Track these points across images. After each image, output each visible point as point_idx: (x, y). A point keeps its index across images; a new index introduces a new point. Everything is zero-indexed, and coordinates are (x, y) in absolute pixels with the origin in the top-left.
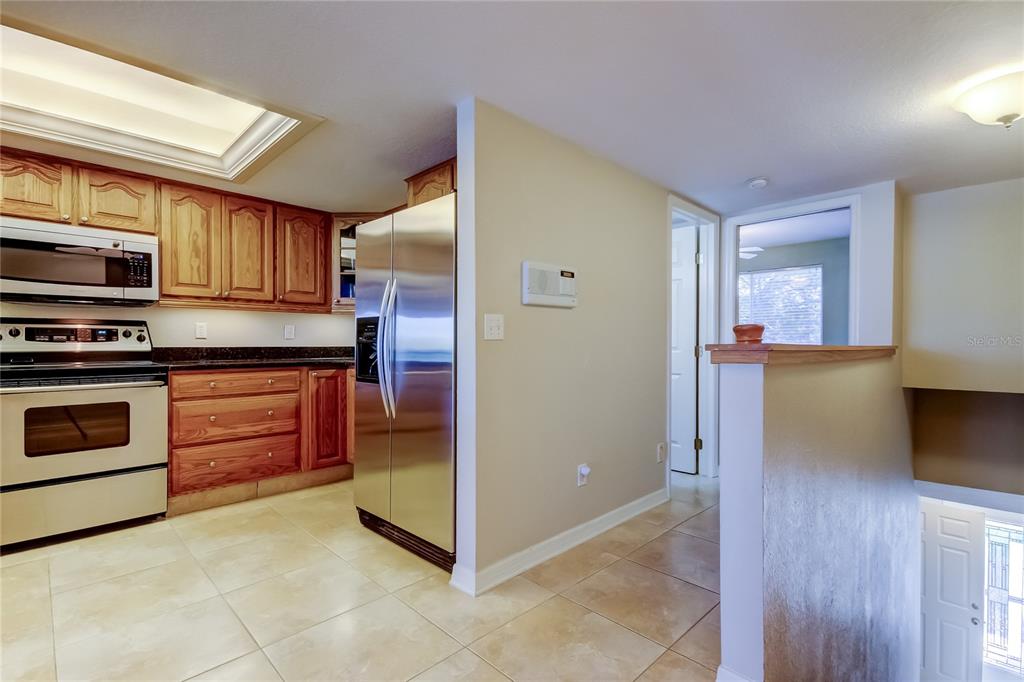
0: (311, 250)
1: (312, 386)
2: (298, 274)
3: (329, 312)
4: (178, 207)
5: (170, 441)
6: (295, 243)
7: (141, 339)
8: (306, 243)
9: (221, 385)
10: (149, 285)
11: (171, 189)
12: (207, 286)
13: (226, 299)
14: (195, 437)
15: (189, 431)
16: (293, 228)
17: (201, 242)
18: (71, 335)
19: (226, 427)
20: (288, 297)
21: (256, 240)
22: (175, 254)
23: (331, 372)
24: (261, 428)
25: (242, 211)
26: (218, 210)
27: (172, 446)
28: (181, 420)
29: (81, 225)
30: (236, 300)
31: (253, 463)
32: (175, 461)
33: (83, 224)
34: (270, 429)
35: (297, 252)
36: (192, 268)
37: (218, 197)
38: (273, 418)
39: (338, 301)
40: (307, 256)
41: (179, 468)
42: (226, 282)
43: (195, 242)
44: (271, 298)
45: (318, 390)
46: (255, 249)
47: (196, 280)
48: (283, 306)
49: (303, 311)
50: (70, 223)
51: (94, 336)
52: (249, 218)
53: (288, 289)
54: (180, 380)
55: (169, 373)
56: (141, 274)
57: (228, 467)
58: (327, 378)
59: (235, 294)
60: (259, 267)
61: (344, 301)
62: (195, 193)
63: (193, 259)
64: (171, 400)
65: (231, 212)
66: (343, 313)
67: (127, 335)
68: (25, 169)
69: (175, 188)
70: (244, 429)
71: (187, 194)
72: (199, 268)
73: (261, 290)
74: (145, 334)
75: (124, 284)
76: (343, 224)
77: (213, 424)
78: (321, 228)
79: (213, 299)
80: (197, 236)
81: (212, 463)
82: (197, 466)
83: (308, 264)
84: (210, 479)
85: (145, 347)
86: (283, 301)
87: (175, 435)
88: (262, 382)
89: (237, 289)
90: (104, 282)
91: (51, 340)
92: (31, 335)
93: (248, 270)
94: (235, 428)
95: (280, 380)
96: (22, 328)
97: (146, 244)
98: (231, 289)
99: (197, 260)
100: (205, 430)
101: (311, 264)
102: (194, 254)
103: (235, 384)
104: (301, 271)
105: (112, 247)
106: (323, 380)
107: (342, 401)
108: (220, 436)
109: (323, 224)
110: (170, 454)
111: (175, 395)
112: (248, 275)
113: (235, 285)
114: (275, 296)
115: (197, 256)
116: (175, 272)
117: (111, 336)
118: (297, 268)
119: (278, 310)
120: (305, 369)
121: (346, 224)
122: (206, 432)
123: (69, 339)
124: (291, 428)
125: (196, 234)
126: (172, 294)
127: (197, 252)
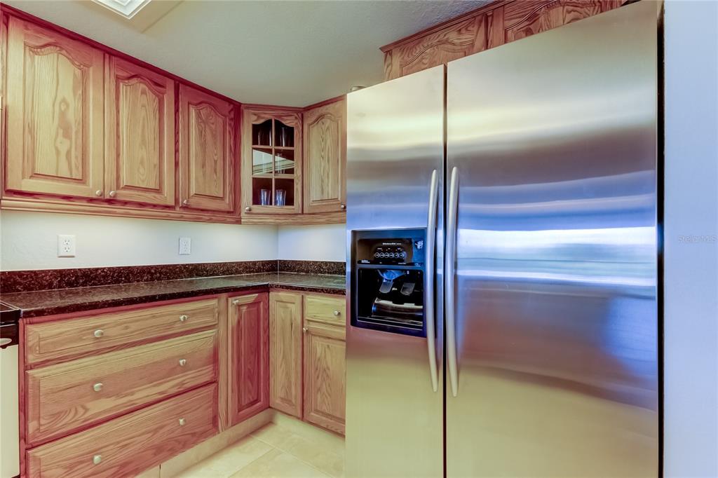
0: (219, 145)
1: (233, 317)
2: (204, 174)
3: (238, 222)
4: (36, 57)
5: (23, 437)
6: (201, 134)
8: (214, 136)
9: (110, 332)
11: (26, 27)
12: (81, 181)
13: (111, 201)
15: (57, 414)
16: (199, 115)
17: (73, 115)
19: (118, 395)
20: (194, 202)
21: (153, 124)
23: (251, 297)
24: (169, 386)
25: (134, 81)
26: (99, 74)
27: (26, 445)
28: (42, 399)
30: (125, 203)
31: (157, 439)
32: (32, 470)
34: (182, 384)
35: (203, 145)
36: (58, 152)
37: (100, 54)
38: (185, 368)
39: (250, 210)
40: (216, 153)
42: (110, 178)
43: (63, 115)
44: (173, 204)
45: (239, 322)
46: (151, 135)
47: (64, 172)
48: (187, 214)
49: (210, 221)
52: (143, 92)
53: (193, 191)
54: (42, 332)
55: (20, 321)
57: (122, 456)
58: (249, 305)
59: (124, 195)
60: (156, 161)
61: (256, 208)
62: (65, 42)
63: (60, 138)
64: (25, 367)
65: (118, 78)
66: (255, 224)
69: (30, 26)
70: (144, 394)
71: (53, 40)
72: (68, 153)
73: (158, 191)
76: (255, 117)
77: (98, 396)
78: (231, 119)
79: (91, 200)
80: (68, 105)
81: (97, 458)
82: (71, 468)
83: (216, 162)
86: (186, 207)
87: (32, 426)
88: (172, 319)
89: (127, 187)
93: (142, 163)
94: (132, 394)
95: (193, 314)
98: (118, 187)
99: (67, 142)
100: (83, 407)
101: (220, 163)
102: (61, 131)
103: (133, 327)
104: (208, 169)
106: (244, 309)
107: (265, 332)
108: (110, 410)
109: (232, 116)
111: (31, 358)
112: (142, 170)
113: (124, 182)
114: (177, 201)
115: (67, 135)
118: (204, 166)
119: (181, 219)
120: (224, 296)
121: (259, 117)
122: (86, 410)
124: (207, 379)
125: (64, 100)
126: (24, 189)
127: (65, 130)
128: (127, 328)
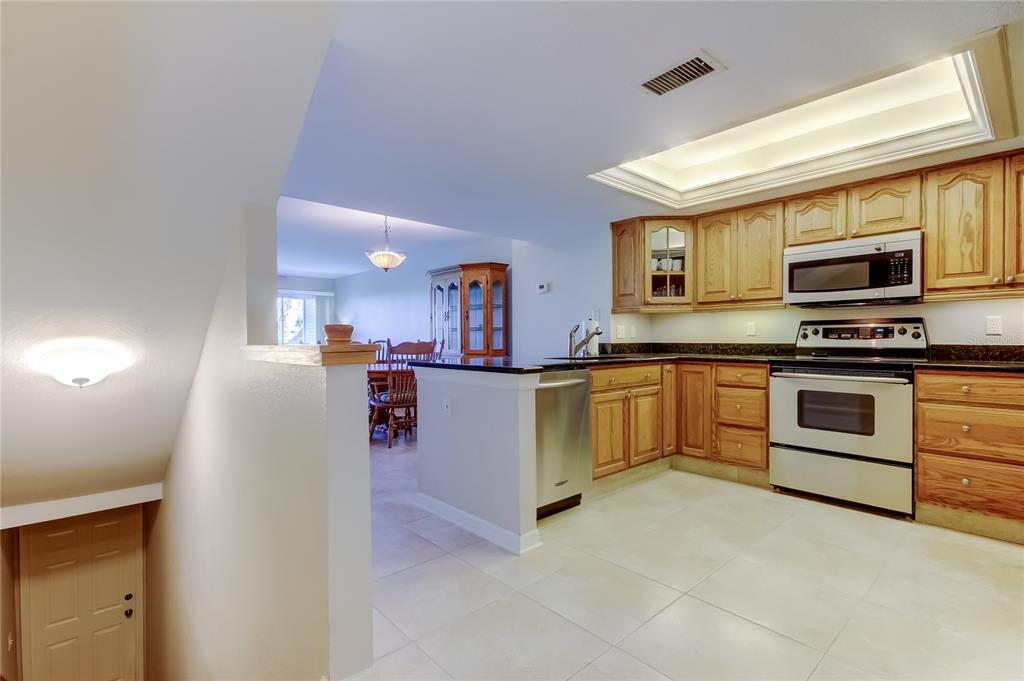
4: (947, 192)
5: (914, 442)
7: (916, 336)
9: (981, 391)
10: (910, 281)
11: (939, 175)
12: (984, 272)
13: (1013, 285)
14: (944, 445)
15: (935, 436)
17: (976, 223)
18: (856, 333)
19: (986, 442)
22: (942, 245)
26: (1000, 178)
27: (917, 448)
28: (927, 423)
29: (853, 237)
32: (920, 465)
33: (855, 237)
36: (963, 255)
37: (1000, 161)
41: (925, 474)
42: (1011, 264)
43: (967, 225)
47: (968, 269)
50: (844, 239)
51: (873, 334)
54: (927, 380)
55: (918, 372)
56: (902, 272)
57: (990, 493)
62: (969, 169)
63: (965, 243)
64: (916, 401)
65: (1019, 174)
67: (903, 332)
68: (814, 205)
69: (943, 172)
71: (959, 173)
72: (971, 254)
74: (921, 331)
75: (885, 283)
77: (969, 434)
79: (992, 287)
80: (971, 216)
81: (965, 481)
82: (947, 477)
84: (962, 497)
85: (921, 344)
87: (921, 437)
90: (868, 285)
91: (840, 338)
92: (826, 334)
94: (1000, 447)
96: (820, 328)
97: (909, 241)
98: (1018, 272)
99: (970, 245)
100: (956, 439)
102: (965, 238)
103: (1001, 391)
105: (876, 252)
108: (979, 451)
110: (914, 457)
111: (921, 395)
115: (970, 240)
116: (942, 261)
117: (887, 333)
122: (958, 443)
123: (852, 337)
125: (968, 214)
126: (938, 287)
127: (968, 236)
128: (994, 390)
